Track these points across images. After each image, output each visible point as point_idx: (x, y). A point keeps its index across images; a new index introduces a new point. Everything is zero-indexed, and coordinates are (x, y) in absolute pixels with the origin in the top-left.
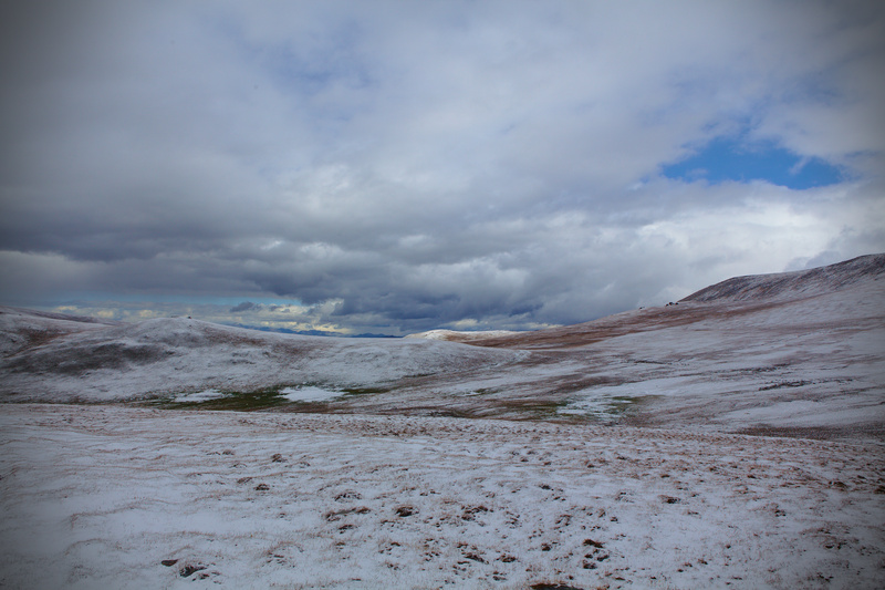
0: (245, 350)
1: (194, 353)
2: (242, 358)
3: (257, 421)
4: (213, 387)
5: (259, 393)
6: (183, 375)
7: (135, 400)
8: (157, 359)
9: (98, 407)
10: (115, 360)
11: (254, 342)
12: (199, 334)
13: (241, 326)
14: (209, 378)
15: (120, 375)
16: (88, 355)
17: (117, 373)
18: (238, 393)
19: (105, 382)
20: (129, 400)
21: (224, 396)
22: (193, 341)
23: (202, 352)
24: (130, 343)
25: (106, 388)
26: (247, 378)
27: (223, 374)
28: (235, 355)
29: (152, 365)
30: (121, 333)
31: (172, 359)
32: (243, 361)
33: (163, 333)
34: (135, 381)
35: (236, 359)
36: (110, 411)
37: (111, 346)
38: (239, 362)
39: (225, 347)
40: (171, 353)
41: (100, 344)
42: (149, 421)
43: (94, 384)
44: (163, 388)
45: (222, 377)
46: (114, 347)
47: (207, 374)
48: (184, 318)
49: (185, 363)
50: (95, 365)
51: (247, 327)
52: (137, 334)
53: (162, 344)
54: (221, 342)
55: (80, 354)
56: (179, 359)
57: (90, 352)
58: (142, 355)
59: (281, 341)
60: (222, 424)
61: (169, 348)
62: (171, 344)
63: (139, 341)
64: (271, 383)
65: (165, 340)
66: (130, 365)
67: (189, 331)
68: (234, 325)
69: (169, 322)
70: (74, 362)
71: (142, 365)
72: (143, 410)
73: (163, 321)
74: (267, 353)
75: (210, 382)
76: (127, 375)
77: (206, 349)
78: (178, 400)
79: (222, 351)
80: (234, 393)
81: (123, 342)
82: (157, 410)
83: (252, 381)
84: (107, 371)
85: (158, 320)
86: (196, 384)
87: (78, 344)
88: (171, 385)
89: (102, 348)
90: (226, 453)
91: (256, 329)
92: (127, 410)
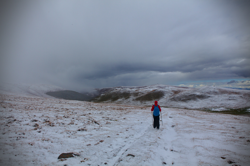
0: (234, 96)
1: (216, 96)
2: (232, 98)
3: (241, 119)
4: (223, 107)
5: (240, 109)
6: (213, 103)
7: (200, 109)
8: (205, 98)
9: (192, 110)
10: (194, 98)
11: (236, 93)
12: (217, 91)
13: (231, 88)
14: (222, 104)
15: (196, 102)
16: (188, 97)
17: (195, 102)
18: (232, 109)
19: (192, 104)
20: (199, 109)
21: (227, 110)
22: (216, 93)
23: (219, 96)
24: (198, 94)
25: (193, 106)
26: (234, 104)
27: (226, 103)
28: (230, 97)
29: (204, 100)
30: (195, 91)
31: (210, 98)
32: (233, 99)
33: (207, 91)
34: (200, 104)
35: (230, 98)
36: (195, 112)
37: (193, 94)
38: (231, 99)
39: (226, 95)
40: (209, 96)
41: (190, 94)
42: (206, 115)
43: (190, 104)
44: (208, 106)
45: (226, 104)
46: (194, 95)
47: (221, 103)
48: (213, 86)
49: (214, 99)
50: (189, 99)
51: (233, 88)
52: (199, 91)
53: (207, 94)
54: (225, 93)
55: (186, 96)
56: (212, 98)
57: (188, 96)
58: (201, 97)
59: (247, 93)
60: (228, 118)
61: (209, 95)
62: (209, 94)
63: (200, 93)
64: (244, 106)
65: (207, 93)
66: (198, 99)
67: (214, 90)
68: (229, 88)
69: (208, 88)
70: (184, 99)
71: (202, 100)
72: (203, 112)
73: (206, 87)
74: (241, 97)
75: (222, 105)
76: (198, 102)
77: (220, 95)
78: (213, 110)
79: (225, 96)
80: (230, 109)
81: (196, 93)
82: (207, 113)
83: (237, 106)
84: (193, 101)
85: (205, 87)
86: (218, 106)
87: (185, 94)
88: (210, 106)
89: (191, 95)
90: (233, 128)
91: (237, 89)
92: (199, 112)
